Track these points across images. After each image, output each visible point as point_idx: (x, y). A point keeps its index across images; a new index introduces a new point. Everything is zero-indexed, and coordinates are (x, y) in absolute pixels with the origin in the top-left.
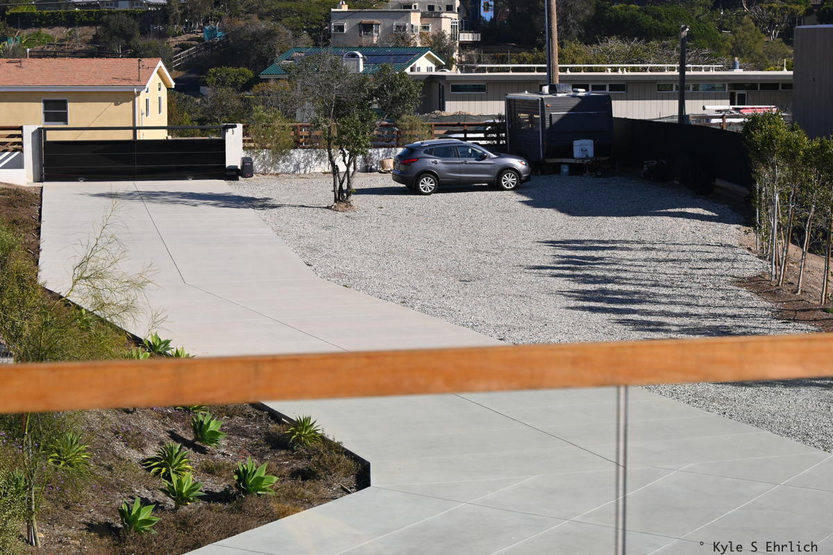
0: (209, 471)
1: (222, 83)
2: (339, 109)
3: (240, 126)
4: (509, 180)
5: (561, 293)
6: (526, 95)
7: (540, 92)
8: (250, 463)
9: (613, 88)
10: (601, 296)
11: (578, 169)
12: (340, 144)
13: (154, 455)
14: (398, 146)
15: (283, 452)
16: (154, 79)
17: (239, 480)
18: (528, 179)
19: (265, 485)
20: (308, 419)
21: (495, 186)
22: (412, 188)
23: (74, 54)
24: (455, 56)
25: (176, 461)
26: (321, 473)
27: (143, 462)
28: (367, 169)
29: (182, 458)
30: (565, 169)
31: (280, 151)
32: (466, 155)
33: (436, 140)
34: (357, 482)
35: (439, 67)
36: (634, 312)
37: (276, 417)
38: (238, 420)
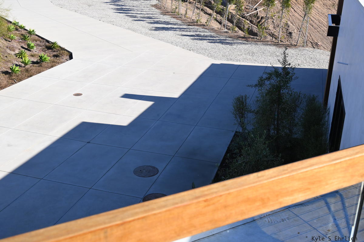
0: (32, 56)
5: (112, 9)
8: (42, 54)
10: (122, 9)
13: (18, 52)
15: (50, 50)
17: (40, 58)
19: (47, 60)
20: (56, 42)
25: (23, 54)
26: (60, 55)
27: (15, 54)
29: (25, 53)
34: (69, 57)
36: (130, 13)
37: (48, 41)
38: (38, 42)
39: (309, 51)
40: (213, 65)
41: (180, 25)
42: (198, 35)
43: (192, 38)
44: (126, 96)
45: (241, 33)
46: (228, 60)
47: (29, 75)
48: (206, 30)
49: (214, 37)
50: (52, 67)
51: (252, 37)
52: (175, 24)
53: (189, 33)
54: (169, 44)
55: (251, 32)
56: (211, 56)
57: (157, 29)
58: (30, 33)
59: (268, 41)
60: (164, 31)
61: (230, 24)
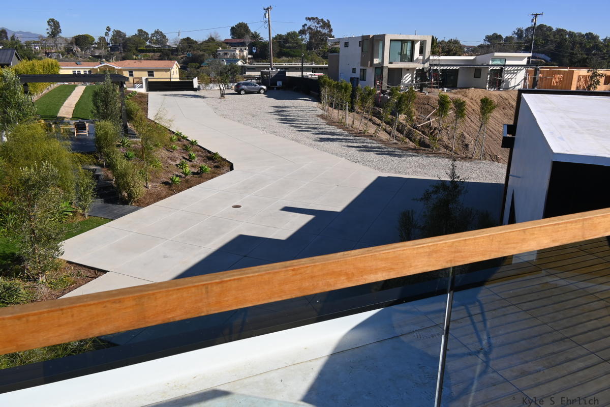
0: (193, 166)
1: (192, 67)
2: (221, 74)
3: (197, 78)
4: (262, 91)
5: (276, 119)
6: (265, 70)
7: (269, 69)
8: (203, 165)
9: (285, 69)
10: (286, 120)
11: (278, 88)
12: (222, 82)
13: (179, 163)
14: (235, 83)
15: (211, 161)
16: (175, 66)
17: (201, 169)
18: (267, 91)
19: (207, 170)
20: (217, 153)
21: (259, 92)
22: (239, 93)
23: (155, 60)
24: (247, 61)
25: (184, 165)
26: (221, 167)
27: (176, 165)
28: (228, 89)
29: (186, 164)
30: (275, 89)
31: (207, 84)
32: (252, 85)
33: (244, 82)
34: (230, 169)
35: (244, 64)
36: (294, 123)
37: (209, 152)
38: (200, 153)
39: (486, 165)
40: (379, 178)
41: (347, 136)
42: (365, 147)
43: (358, 149)
44: (286, 209)
45: (411, 144)
46: (396, 173)
47: (189, 186)
48: (373, 141)
49: (382, 148)
50: (212, 178)
51: (423, 148)
52: (340, 135)
53: (355, 145)
54: (334, 156)
55: (422, 144)
56: (377, 168)
57: (322, 140)
58: (193, 143)
59: (440, 153)
60: (329, 142)
61: (400, 135)
